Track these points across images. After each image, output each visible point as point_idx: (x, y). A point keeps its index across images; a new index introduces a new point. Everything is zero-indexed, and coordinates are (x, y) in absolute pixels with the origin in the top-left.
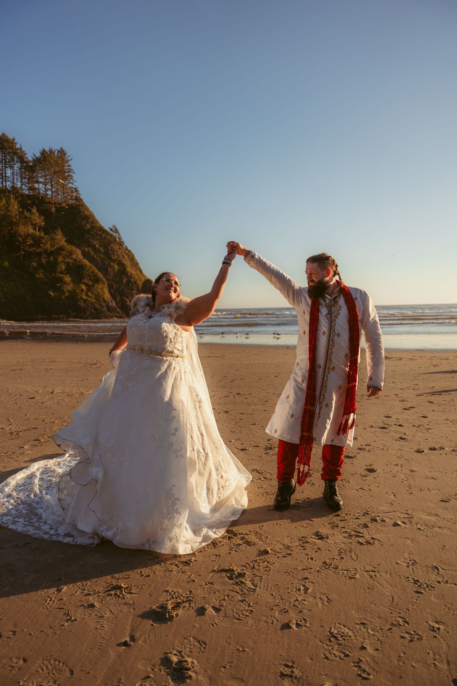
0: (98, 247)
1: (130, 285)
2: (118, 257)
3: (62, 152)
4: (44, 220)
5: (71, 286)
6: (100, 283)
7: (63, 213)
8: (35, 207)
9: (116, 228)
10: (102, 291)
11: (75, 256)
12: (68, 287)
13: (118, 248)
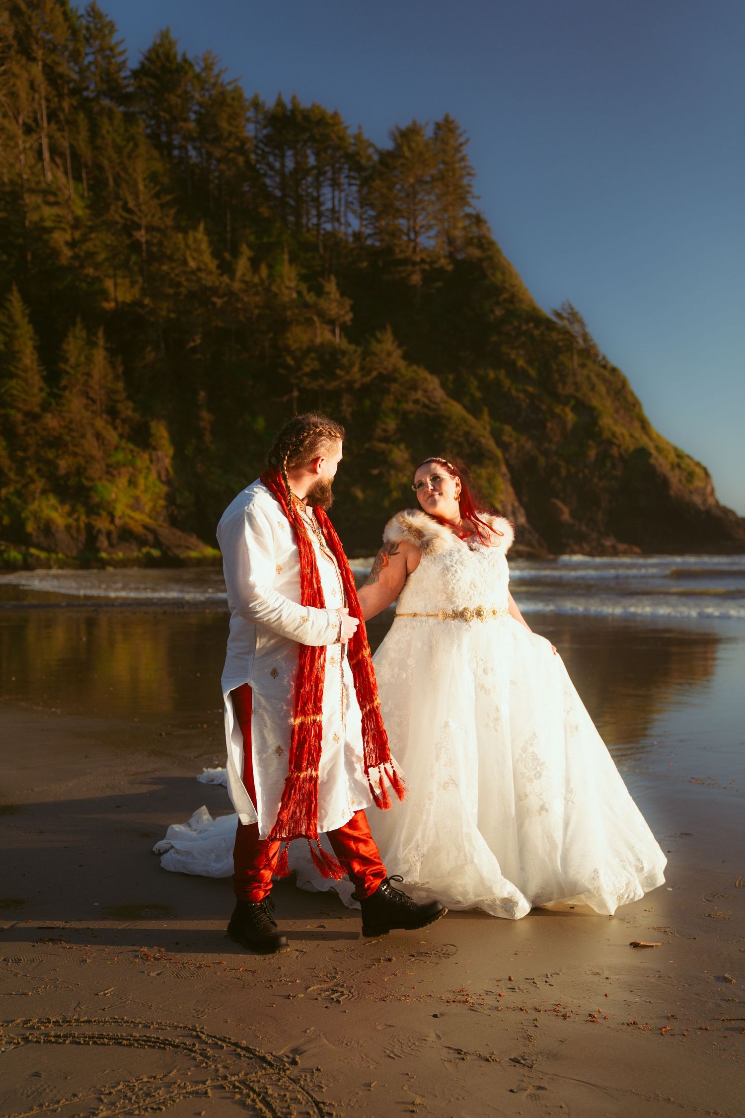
0: (522, 367)
1: (609, 464)
2: (577, 390)
3: (446, 128)
4: (353, 308)
7: (440, 284)
8: (333, 277)
9: (572, 309)
10: (490, 483)
11: (419, 395)
12: (400, 475)
13: (579, 365)
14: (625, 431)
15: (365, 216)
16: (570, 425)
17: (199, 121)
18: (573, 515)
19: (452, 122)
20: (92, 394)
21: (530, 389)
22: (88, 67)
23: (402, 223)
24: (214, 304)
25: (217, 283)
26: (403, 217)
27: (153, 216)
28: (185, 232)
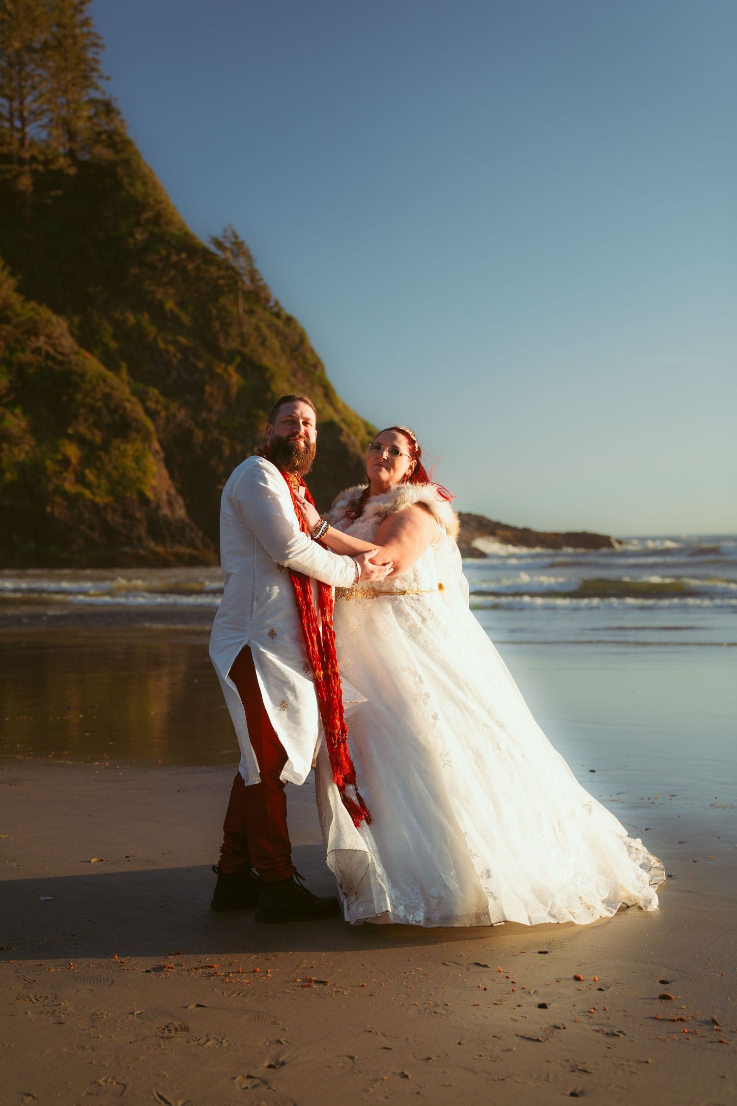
0: (171, 311)
2: (244, 344)
5: (27, 448)
6: (134, 434)
7: (58, 192)
10: (138, 464)
11: (41, 342)
12: (16, 451)
13: (245, 311)
16: (234, 390)
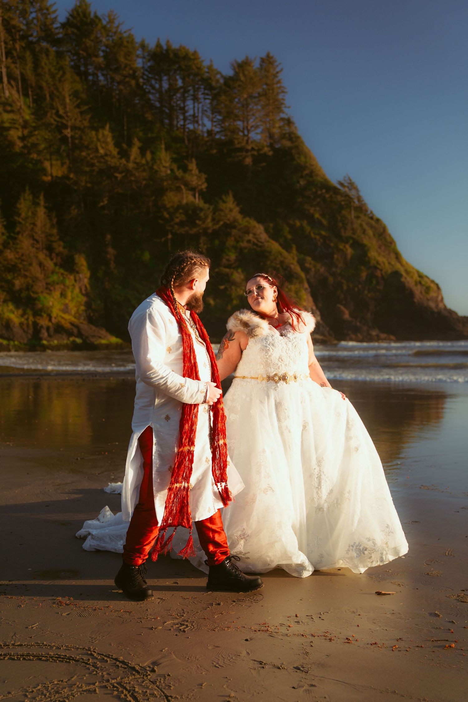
0: (318, 219)
1: (374, 282)
2: (354, 233)
3: (268, 61)
4: (207, 180)
7: (264, 164)
8: (194, 160)
9: (350, 180)
10: (297, 294)
11: (251, 237)
12: (238, 290)
13: (355, 217)
14: (385, 260)
15: (215, 120)
16: (349, 256)
17: (105, 57)
18: (351, 315)
19: (272, 57)
20: (36, 237)
21: (323, 233)
22: (32, 20)
23: (239, 124)
24: (116, 178)
25: (118, 164)
26: (240, 120)
27: (76, 120)
28: (97, 130)
